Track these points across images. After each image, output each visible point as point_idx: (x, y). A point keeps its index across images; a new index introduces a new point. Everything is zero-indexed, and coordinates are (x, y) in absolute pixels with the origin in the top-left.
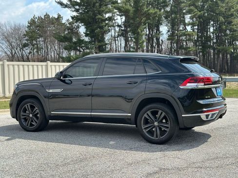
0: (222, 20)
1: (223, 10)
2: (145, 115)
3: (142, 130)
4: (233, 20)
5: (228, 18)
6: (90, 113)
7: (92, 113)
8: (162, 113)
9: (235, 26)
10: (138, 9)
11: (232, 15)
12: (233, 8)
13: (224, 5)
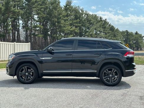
0: (56, 20)
1: (56, 14)
2: (105, 71)
3: (103, 79)
4: (61, 21)
5: (58, 19)
6: (71, 71)
7: (72, 71)
8: (114, 70)
9: (62, 24)
10: (7, 8)
11: (60, 18)
12: (62, 14)
13: (56, 12)
